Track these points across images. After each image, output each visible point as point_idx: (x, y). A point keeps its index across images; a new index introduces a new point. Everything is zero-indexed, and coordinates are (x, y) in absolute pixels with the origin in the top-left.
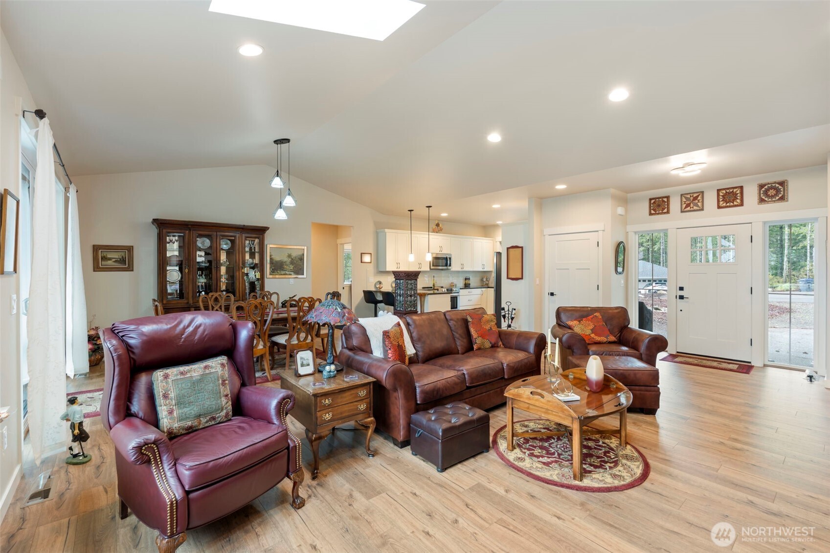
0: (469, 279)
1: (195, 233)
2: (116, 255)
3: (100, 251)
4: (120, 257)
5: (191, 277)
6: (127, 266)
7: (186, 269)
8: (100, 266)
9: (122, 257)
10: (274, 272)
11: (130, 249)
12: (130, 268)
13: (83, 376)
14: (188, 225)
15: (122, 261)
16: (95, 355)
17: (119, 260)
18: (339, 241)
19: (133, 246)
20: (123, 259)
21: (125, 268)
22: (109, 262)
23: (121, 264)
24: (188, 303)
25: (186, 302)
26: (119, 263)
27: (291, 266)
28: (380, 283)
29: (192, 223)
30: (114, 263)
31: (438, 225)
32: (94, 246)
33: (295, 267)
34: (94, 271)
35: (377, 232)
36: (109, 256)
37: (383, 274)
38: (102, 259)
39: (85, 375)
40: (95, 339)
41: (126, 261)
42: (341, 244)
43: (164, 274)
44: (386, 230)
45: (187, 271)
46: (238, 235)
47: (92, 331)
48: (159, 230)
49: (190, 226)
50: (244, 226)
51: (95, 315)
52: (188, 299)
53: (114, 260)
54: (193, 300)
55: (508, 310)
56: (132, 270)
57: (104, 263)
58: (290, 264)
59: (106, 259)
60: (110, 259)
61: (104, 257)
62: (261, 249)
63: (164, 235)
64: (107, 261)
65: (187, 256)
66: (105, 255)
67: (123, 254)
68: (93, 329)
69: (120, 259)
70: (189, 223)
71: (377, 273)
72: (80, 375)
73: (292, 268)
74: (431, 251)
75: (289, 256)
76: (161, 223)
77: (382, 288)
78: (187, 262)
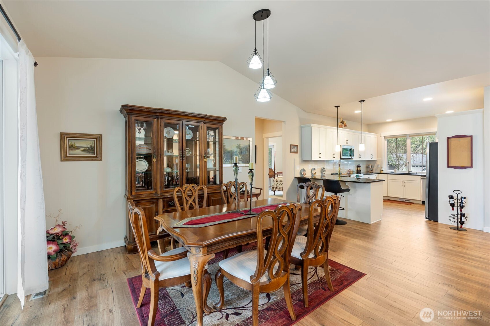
0: (360, 166)
1: (162, 122)
2: (84, 144)
3: (68, 139)
4: (89, 146)
5: (159, 166)
6: (95, 155)
7: (154, 158)
8: (68, 155)
9: (91, 146)
10: (226, 161)
11: (98, 138)
12: (98, 158)
13: (41, 296)
14: (155, 113)
15: (91, 150)
16: (61, 256)
17: (87, 149)
18: (265, 135)
19: (101, 135)
20: (92, 148)
21: (94, 157)
22: (78, 152)
23: (90, 152)
24: (156, 193)
25: (154, 192)
26: (87, 152)
27: (240, 156)
28: (304, 170)
29: (160, 111)
30: (82, 152)
31: (343, 122)
32: (61, 134)
33: (243, 157)
34: (62, 161)
35: (301, 126)
36: (77, 145)
37: (307, 163)
38: (70, 147)
39: (44, 293)
40: (61, 238)
41: (94, 150)
42: (267, 138)
43: (133, 164)
44: (312, 125)
45: (155, 160)
46: (200, 125)
47: (58, 228)
48: (128, 118)
49: (158, 114)
50: (207, 115)
51: (61, 210)
52: (156, 189)
53: (82, 149)
54: (161, 190)
55: (458, 199)
56: (101, 160)
57: (71, 152)
58: (239, 154)
59: (74, 148)
60: (78, 148)
61: (72, 146)
62: (220, 140)
63: (133, 122)
64: (75, 150)
65: (155, 146)
66: (73, 143)
67: (92, 143)
68: (59, 225)
69: (89, 148)
70: (158, 111)
71: (302, 162)
72: (37, 295)
73: (241, 158)
74: (340, 143)
75: (238, 147)
76: (130, 110)
77: (306, 175)
78: (155, 151)
